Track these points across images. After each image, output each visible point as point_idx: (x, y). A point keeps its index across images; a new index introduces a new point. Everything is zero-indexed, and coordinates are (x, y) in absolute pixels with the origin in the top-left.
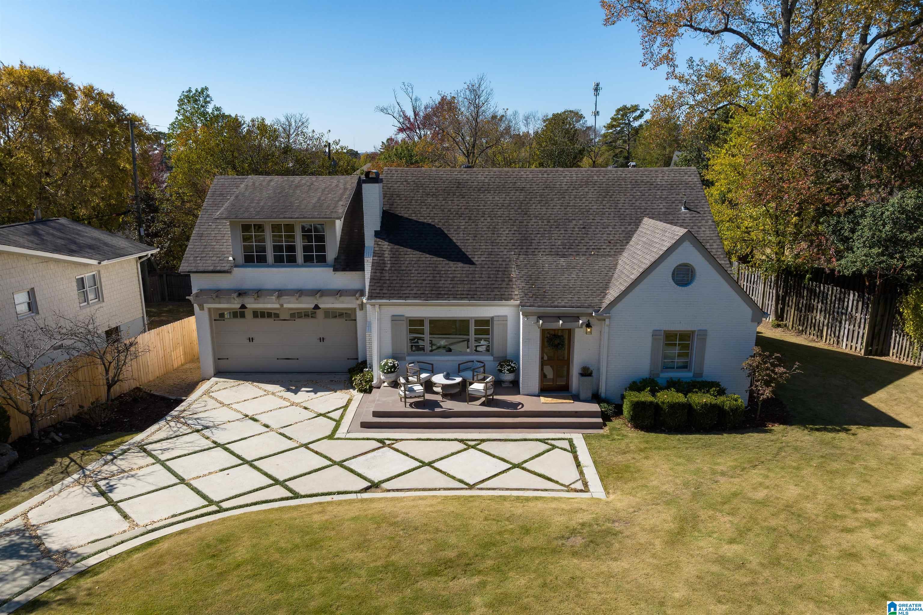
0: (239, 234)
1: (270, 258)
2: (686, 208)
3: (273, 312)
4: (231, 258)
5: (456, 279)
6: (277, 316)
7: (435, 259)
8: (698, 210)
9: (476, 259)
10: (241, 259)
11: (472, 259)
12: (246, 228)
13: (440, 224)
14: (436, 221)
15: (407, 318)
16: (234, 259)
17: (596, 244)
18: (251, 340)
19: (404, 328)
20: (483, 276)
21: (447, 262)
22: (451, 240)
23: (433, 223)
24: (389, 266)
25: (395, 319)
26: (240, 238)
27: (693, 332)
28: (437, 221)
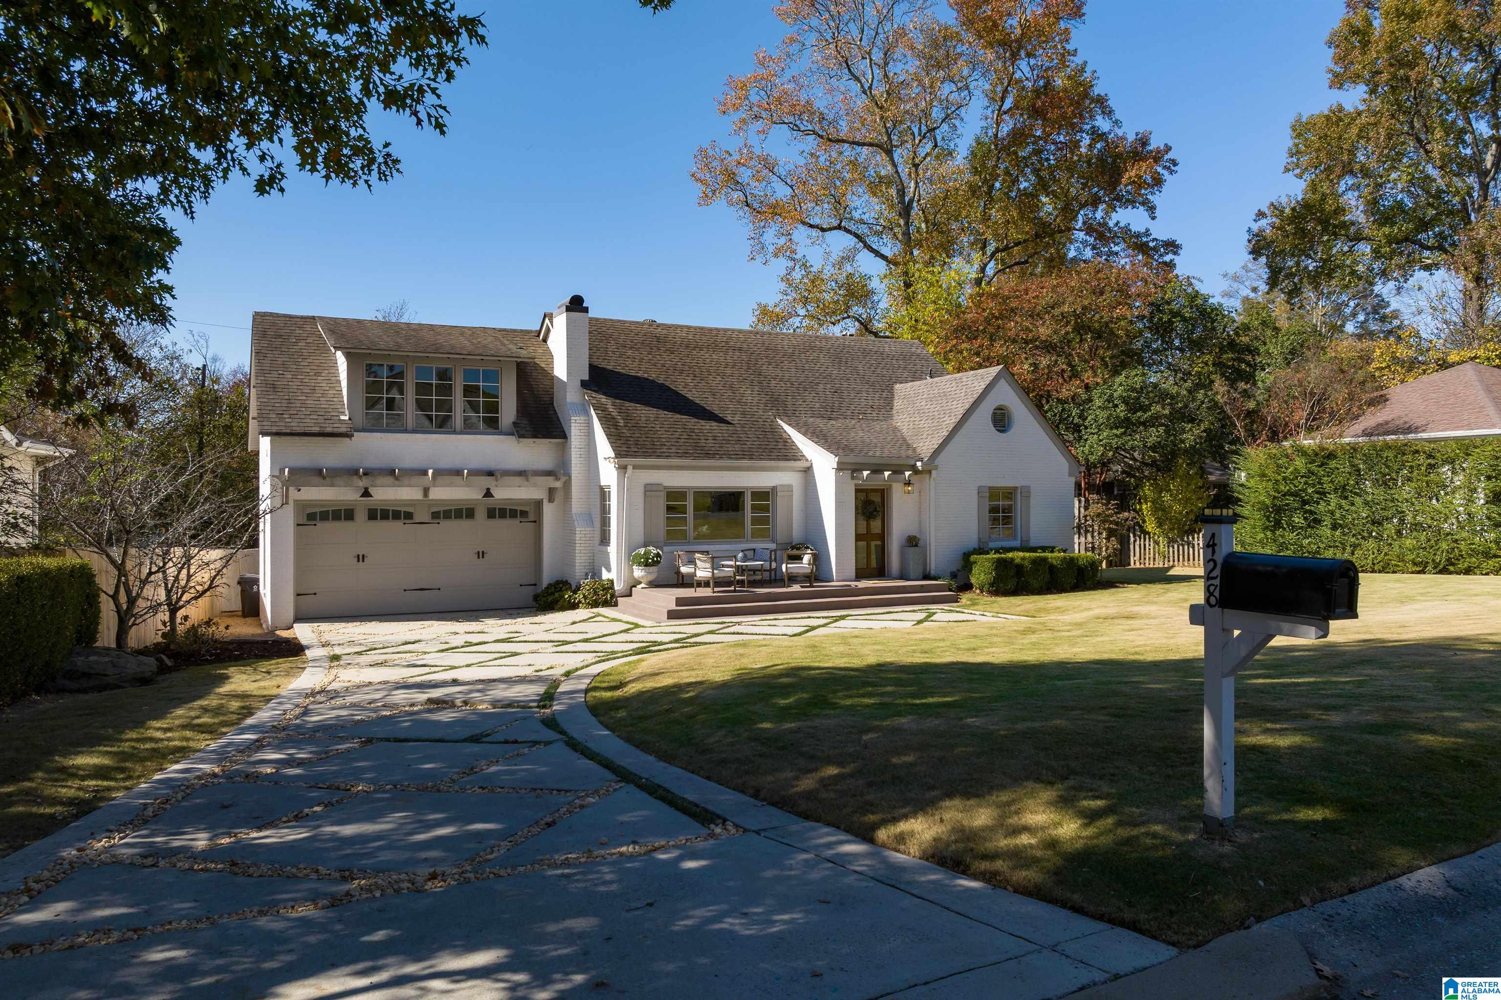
0: (363, 379)
1: (410, 420)
3: (402, 509)
4: (344, 418)
6: (409, 516)
9: (730, 419)
10: (362, 419)
11: (726, 419)
12: (372, 370)
13: (661, 379)
14: (654, 376)
15: (665, 488)
16: (351, 419)
18: (361, 558)
19: (661, 503)
22: (685, 397)
25: (649, 489)
26: (361, 386)
27: (1015, 489)
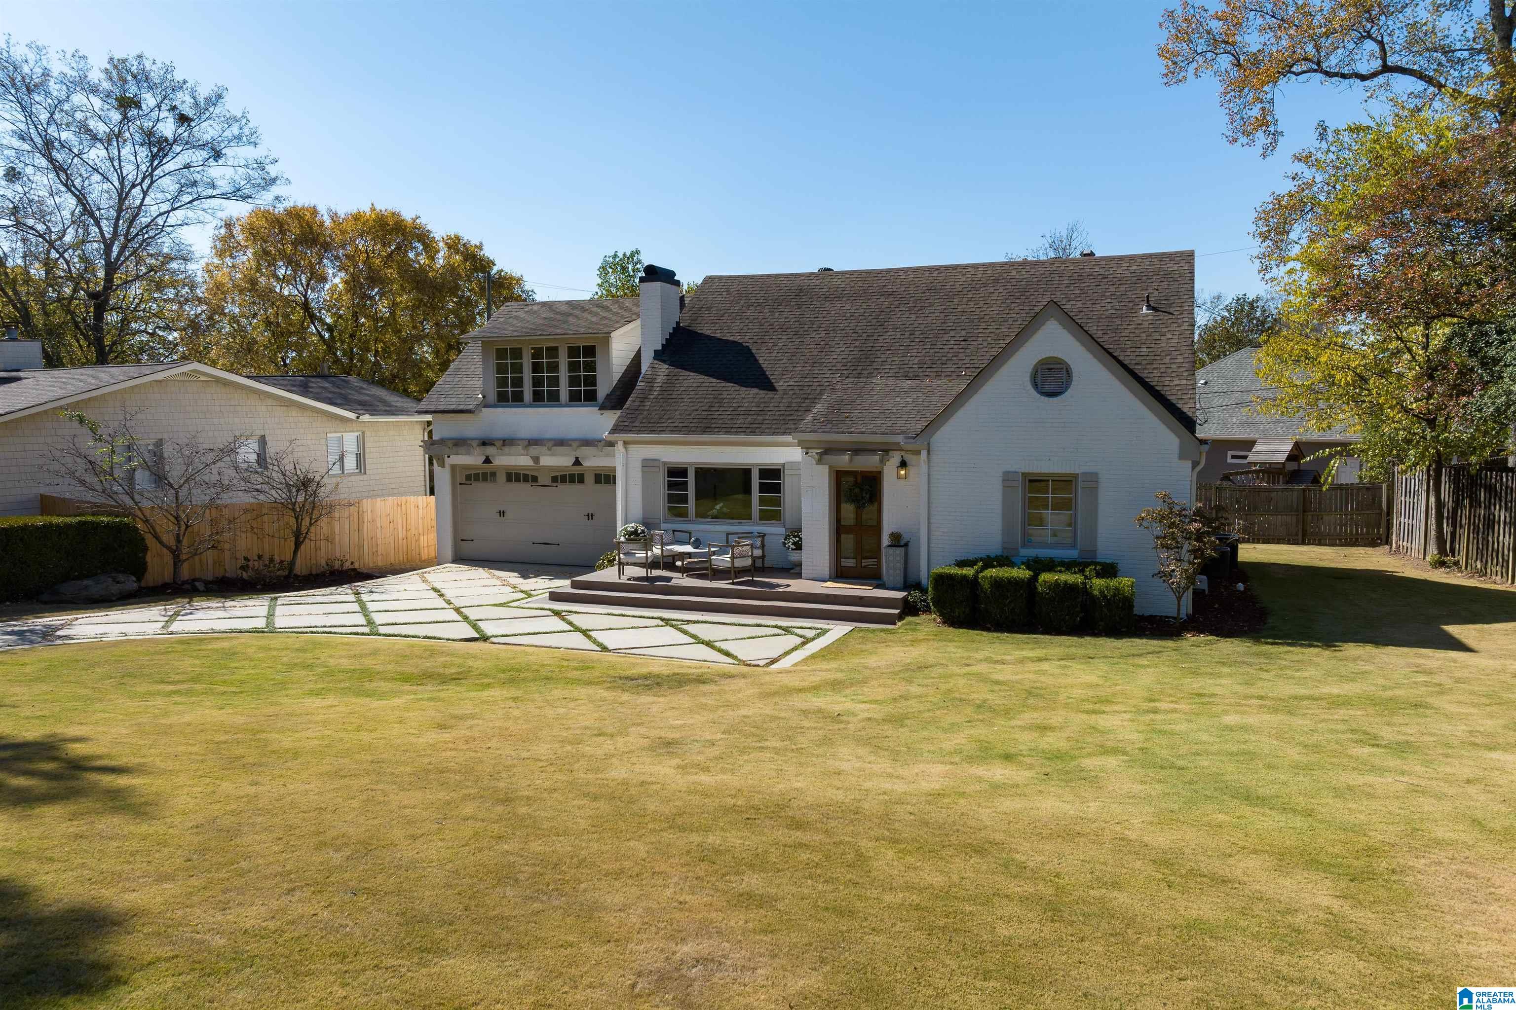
0: (493, 362)
1: (528, 395)
2: (1149, 307)
3: (530, 473)
4: (480, 396)
5: (740, 409)
6: (535, 479)
7: (723, 384)
8: (1171, 310)
9: (780, 384)
10: (492, 397)
11: (775, 384)
12: (501, 353)
13: (751, 341)
14: (747, 338)
15: (664, 463)
16: (484, 397)
17: (976, 361)
18: (502, 513)
19: (661, 480)
20: (781, 405)
21: (738, 388)
22: (756, 360)
23: (740, 341)
24: (656, 393)
25: (648, 465)
26: (492, 368)
27: (1076, 476)
28: (746, 340)
